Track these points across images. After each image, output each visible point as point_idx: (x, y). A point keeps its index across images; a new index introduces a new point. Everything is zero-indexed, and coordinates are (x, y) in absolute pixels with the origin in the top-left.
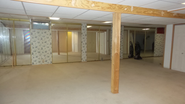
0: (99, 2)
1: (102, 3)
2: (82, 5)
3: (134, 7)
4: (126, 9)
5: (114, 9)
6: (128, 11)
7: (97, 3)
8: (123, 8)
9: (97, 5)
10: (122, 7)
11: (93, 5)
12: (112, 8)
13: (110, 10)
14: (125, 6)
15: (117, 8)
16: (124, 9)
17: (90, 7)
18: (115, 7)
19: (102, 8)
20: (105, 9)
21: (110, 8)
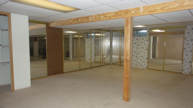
0: (107, 13)
1: (109, 13)
2: (95, 19)
3: (143, 7)
4: (133, 12)
5: (120, 15)
6: (137, 13)
7: (105, 14)
8: (129, 13)
9: (105, 16)
10: (129, 11)
11: (103, 17)
12: (118, 15)
13: (117, 17)
14: (132, 9)
15: (123, 13)
16: (131, 13)
17: (101, 19)
18: (121, 14)
19: (109, 17)
20: (112, 18)
21: (116, 15)
